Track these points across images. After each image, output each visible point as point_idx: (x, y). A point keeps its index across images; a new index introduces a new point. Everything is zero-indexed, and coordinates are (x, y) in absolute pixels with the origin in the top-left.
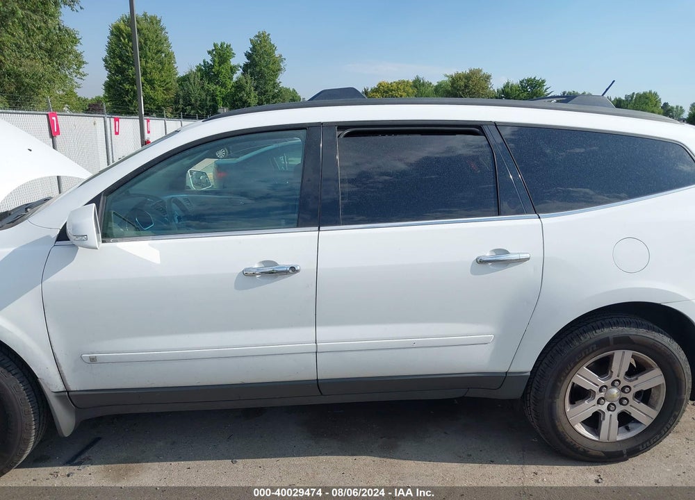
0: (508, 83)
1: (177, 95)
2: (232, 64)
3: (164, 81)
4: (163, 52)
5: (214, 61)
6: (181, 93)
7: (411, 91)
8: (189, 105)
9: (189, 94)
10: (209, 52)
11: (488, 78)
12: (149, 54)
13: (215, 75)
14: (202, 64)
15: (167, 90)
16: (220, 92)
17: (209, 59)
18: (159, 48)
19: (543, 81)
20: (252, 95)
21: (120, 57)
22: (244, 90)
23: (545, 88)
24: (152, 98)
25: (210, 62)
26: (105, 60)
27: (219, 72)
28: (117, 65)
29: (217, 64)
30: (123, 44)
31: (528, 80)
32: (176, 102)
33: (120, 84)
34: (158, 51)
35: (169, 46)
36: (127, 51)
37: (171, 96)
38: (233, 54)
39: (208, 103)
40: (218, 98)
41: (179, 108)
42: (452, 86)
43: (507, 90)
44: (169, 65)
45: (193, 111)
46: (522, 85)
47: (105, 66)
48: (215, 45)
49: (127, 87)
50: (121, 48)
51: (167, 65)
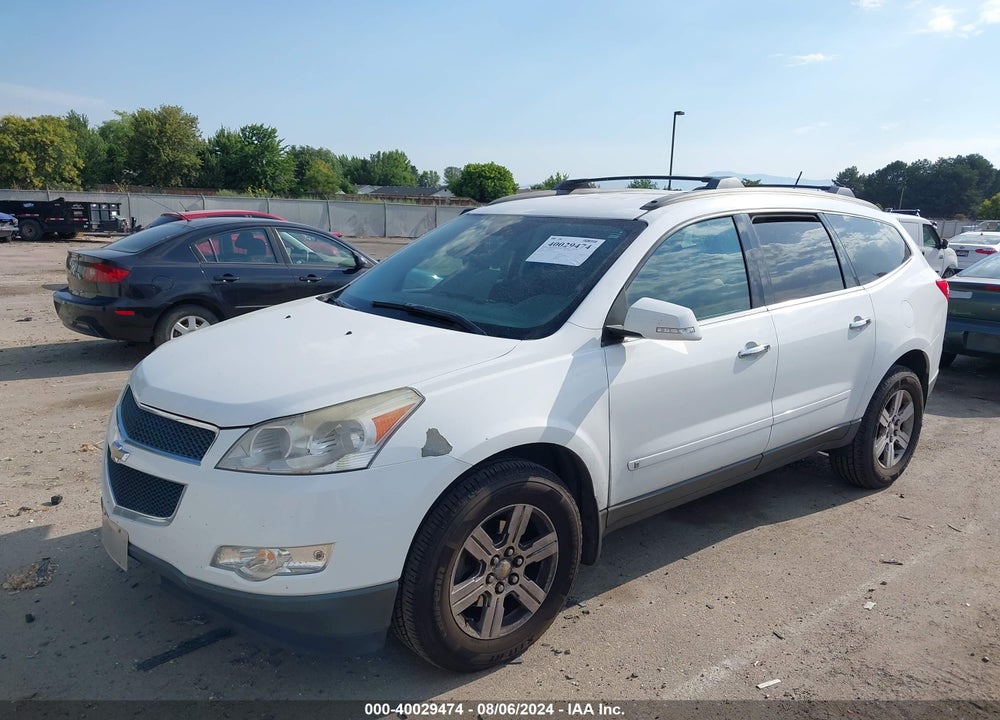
0: (223, 131)
7: (67, 134)
11: (193, 121)
19: (274, 131)
23: (277, 139)
31: (253, 128)
42: (136, 130)
43: (223, 140)
46: (244, 135)
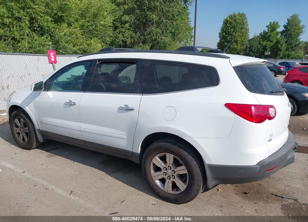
1: (247, 47)
2: (278, 31)
3: (242, 41)
4: (243, 29)
5: (268, 30)
6: (248, 46)
8: (251, 51)
9: (252, 46)
10: (267, 27)
12: (237, 29)
13: (268, 36)
14: (263, 32)
15: (243, 45)
16: (269, 44)
17: (266, 30)
18: (243, 27)
20: (284, 45)
21: (225, 32)
22: (280, 43)
24: (235, 49)
25: (267, 31)
26: (220, 34)
27: (270, 35)
28: (223, 35)
29: (270, 32)
30: (228, 26)
32: (246, 50)
33: (223, 43)
34: (242, 28)
35: (247, 25)
36: (229, 29)
37: (244, 48)
38: (279, 26)
39: (261, 50)
40: (268, 48)
41: (247, 53)
44: (246, 34)
45: (252, 54)
47: (219, 36)
48: (270, 23)
49: (226, 44)
50: (226, 28)
51: (244, 34)
